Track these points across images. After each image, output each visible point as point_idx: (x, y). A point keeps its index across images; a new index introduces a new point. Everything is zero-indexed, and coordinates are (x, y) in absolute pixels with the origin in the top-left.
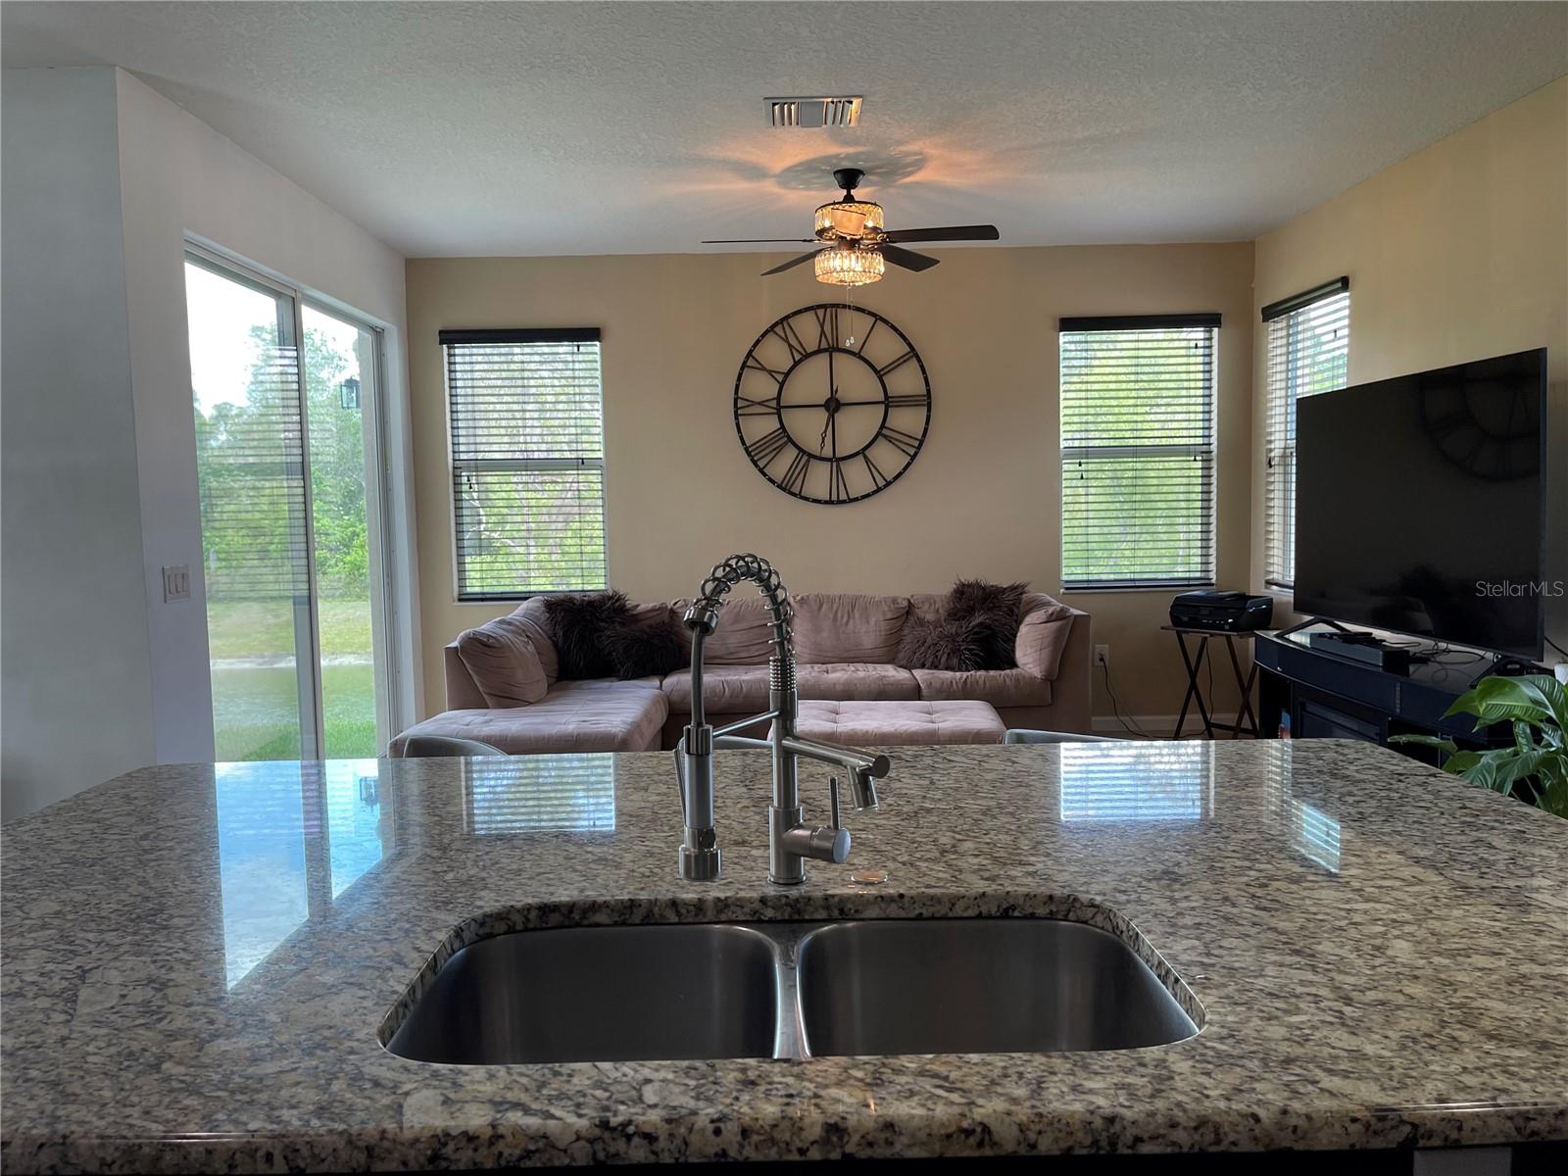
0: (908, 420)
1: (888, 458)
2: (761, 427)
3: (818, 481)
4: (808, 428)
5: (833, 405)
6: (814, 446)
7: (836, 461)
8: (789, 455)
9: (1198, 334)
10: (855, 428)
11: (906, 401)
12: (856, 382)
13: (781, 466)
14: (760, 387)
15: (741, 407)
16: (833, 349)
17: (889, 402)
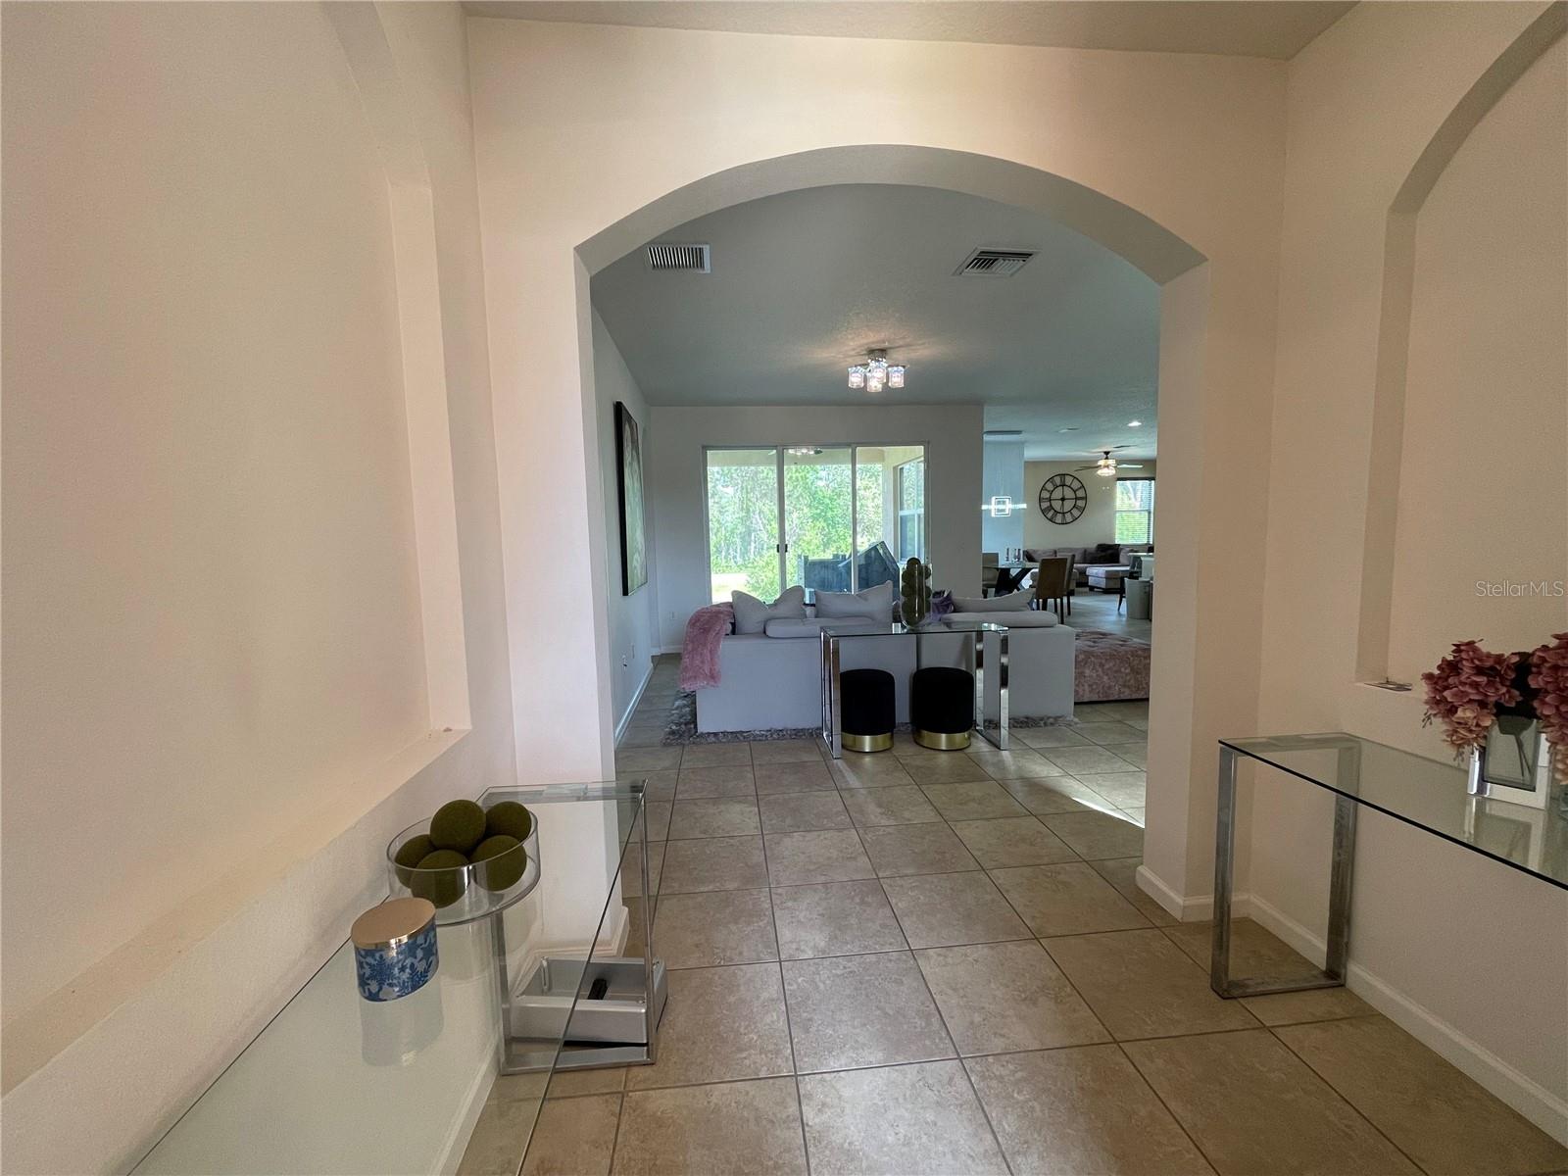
0: (1080, 503)
1: (1076, 513)
2: (1045, 505)
3: (1059, 518)
4: (1057, 505)
5: (1063, 499)
6: (1058, 509)
7: (1064, 513)
8: (1052, 512)
9: (1147, 481)
10: (1068, 505)
11: (1081, 498)
12: (1069, 493)
13: (1050, 515)
14: (1046, 495)
15: (1040, 500)
16: (1063, 485)
17: (1076, 499)
